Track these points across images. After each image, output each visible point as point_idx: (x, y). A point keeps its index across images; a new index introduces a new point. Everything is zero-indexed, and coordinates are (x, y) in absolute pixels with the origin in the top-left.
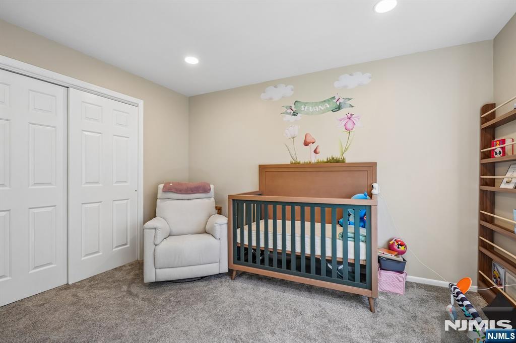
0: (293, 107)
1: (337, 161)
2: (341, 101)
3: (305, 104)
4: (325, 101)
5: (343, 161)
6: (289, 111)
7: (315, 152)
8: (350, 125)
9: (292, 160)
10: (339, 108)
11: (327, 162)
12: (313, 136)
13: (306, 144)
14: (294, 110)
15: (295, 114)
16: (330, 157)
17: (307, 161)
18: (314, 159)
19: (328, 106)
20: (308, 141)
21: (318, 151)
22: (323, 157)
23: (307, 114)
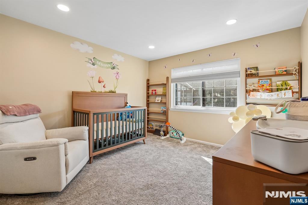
0: (93, 60)
1: (113, 92)
2: (114, 65)
3: (99, 61)
4: (108, 63)
5: (115, 92)
6: (90, 61)
7: (104, 87)
8: (117, 77)
9: (92, 90)
10: (114, 68)
11: (109, 92)
12: (103, 78)
13: (99, 82)
14: (93, 62)
15: (93, 64)
16: (110, 90)
17: (100, 91)
18: (103, 90)
19: (110, 66)
20: (101, 80)
21: (105, 86)
22: (107, 89)
23: (100, 66)
